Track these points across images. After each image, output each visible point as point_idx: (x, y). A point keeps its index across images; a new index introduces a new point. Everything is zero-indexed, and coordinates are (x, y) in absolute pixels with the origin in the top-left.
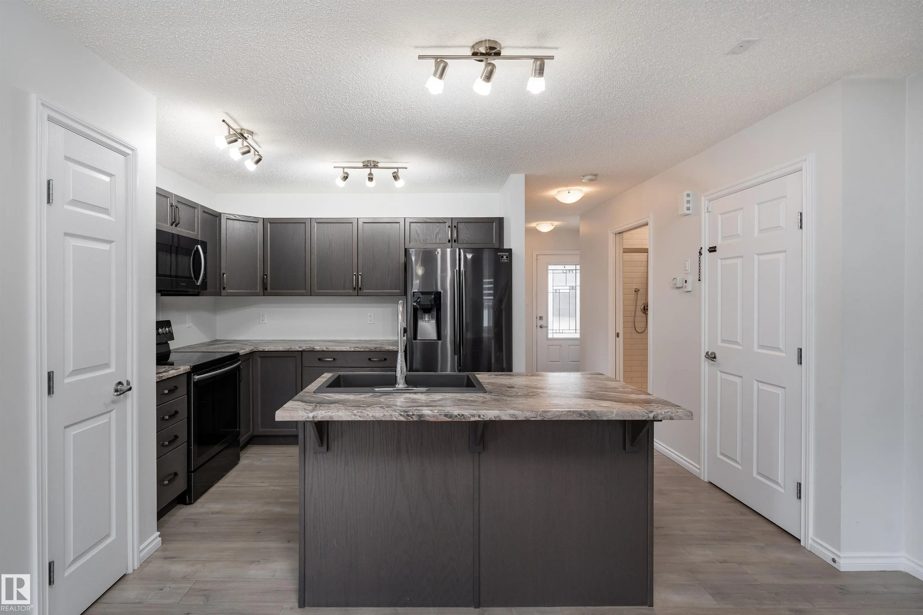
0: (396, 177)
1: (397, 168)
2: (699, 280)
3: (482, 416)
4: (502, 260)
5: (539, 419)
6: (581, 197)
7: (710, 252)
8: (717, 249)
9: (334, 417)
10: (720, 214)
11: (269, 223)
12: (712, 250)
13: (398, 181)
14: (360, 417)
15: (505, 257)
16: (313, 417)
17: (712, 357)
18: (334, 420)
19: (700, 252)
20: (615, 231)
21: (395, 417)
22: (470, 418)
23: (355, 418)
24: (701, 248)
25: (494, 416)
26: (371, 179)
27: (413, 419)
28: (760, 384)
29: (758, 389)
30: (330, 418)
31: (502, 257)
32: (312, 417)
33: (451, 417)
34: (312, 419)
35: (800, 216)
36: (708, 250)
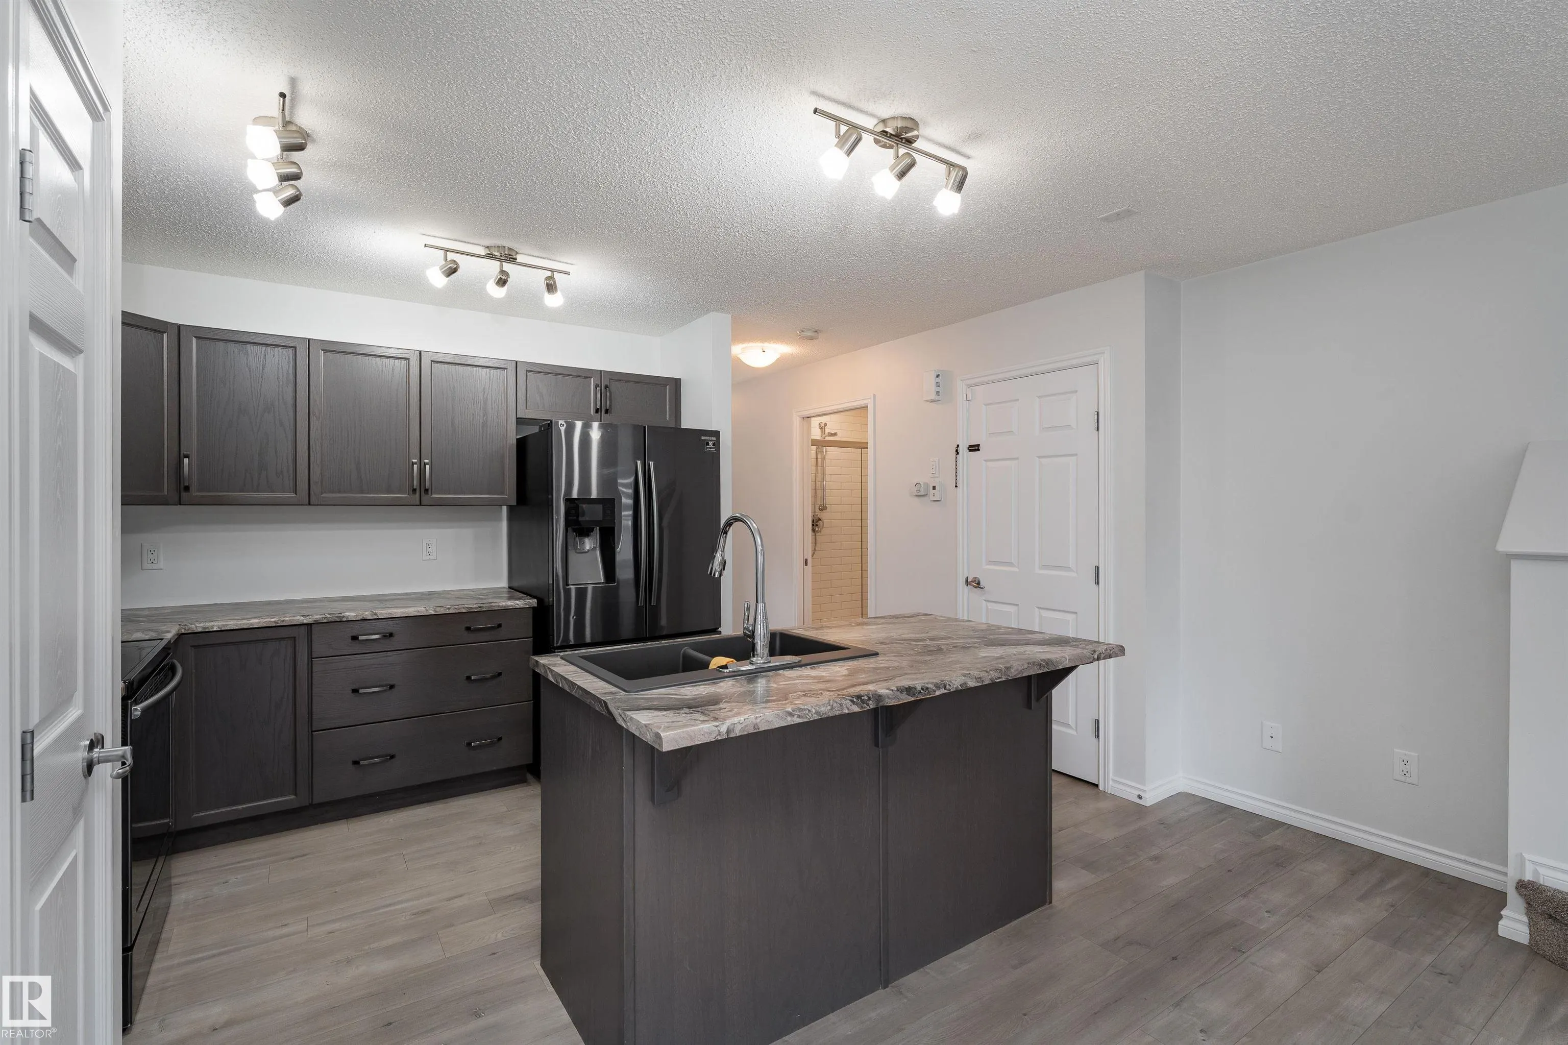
0: (551, 287)
1: (552, 271)
2: (956, 486)
3: (948, 687)
4: (708, 448)
5: (1004, 679)
6: (775, 359)
7: (970, 451)
8: (981, 448)
9: (760, 724)
10: (985, 405)
11: (195, 337)
12: (974, 448)
13: (552, 295)
14: (799, 716)
15: (711, 444)
16: (728, 732)
17: (975, 584)
18: (760, 730)
19: (957, 451)
20: (800, 414)
21: (847, 707)
22: (935, 691)
23: (792, 721)
24: (958, 446)
25: (960, 684)
26: (502, 282)
27: (870, 707)
28: (1042, 611)
29: (1041, 617)
30: (754, 727)
31: (708, 444)
32: (725, 732)
33: (914, 695)
34: (725, 737)
35: (1096, 416)
36: (968, 448)
